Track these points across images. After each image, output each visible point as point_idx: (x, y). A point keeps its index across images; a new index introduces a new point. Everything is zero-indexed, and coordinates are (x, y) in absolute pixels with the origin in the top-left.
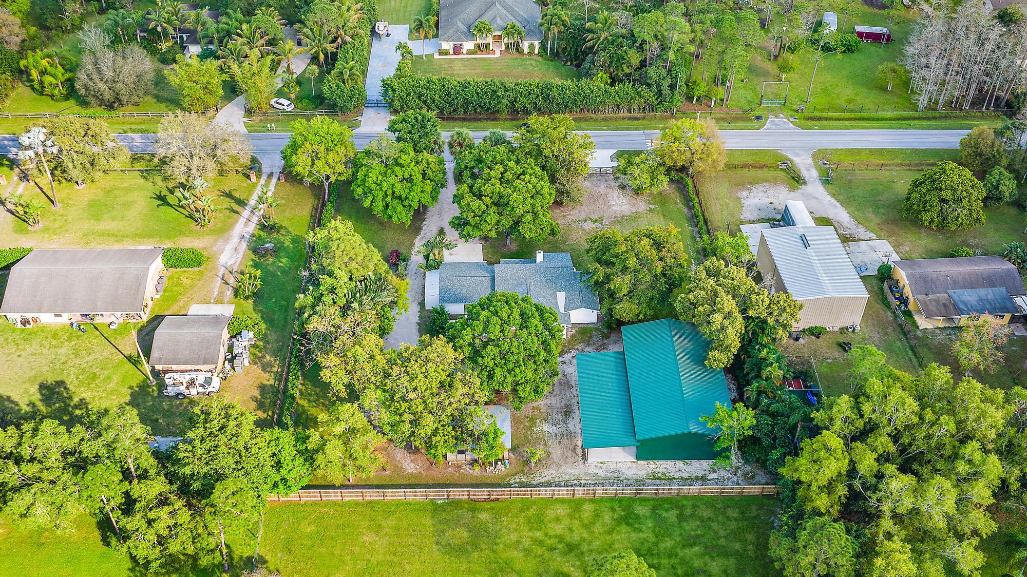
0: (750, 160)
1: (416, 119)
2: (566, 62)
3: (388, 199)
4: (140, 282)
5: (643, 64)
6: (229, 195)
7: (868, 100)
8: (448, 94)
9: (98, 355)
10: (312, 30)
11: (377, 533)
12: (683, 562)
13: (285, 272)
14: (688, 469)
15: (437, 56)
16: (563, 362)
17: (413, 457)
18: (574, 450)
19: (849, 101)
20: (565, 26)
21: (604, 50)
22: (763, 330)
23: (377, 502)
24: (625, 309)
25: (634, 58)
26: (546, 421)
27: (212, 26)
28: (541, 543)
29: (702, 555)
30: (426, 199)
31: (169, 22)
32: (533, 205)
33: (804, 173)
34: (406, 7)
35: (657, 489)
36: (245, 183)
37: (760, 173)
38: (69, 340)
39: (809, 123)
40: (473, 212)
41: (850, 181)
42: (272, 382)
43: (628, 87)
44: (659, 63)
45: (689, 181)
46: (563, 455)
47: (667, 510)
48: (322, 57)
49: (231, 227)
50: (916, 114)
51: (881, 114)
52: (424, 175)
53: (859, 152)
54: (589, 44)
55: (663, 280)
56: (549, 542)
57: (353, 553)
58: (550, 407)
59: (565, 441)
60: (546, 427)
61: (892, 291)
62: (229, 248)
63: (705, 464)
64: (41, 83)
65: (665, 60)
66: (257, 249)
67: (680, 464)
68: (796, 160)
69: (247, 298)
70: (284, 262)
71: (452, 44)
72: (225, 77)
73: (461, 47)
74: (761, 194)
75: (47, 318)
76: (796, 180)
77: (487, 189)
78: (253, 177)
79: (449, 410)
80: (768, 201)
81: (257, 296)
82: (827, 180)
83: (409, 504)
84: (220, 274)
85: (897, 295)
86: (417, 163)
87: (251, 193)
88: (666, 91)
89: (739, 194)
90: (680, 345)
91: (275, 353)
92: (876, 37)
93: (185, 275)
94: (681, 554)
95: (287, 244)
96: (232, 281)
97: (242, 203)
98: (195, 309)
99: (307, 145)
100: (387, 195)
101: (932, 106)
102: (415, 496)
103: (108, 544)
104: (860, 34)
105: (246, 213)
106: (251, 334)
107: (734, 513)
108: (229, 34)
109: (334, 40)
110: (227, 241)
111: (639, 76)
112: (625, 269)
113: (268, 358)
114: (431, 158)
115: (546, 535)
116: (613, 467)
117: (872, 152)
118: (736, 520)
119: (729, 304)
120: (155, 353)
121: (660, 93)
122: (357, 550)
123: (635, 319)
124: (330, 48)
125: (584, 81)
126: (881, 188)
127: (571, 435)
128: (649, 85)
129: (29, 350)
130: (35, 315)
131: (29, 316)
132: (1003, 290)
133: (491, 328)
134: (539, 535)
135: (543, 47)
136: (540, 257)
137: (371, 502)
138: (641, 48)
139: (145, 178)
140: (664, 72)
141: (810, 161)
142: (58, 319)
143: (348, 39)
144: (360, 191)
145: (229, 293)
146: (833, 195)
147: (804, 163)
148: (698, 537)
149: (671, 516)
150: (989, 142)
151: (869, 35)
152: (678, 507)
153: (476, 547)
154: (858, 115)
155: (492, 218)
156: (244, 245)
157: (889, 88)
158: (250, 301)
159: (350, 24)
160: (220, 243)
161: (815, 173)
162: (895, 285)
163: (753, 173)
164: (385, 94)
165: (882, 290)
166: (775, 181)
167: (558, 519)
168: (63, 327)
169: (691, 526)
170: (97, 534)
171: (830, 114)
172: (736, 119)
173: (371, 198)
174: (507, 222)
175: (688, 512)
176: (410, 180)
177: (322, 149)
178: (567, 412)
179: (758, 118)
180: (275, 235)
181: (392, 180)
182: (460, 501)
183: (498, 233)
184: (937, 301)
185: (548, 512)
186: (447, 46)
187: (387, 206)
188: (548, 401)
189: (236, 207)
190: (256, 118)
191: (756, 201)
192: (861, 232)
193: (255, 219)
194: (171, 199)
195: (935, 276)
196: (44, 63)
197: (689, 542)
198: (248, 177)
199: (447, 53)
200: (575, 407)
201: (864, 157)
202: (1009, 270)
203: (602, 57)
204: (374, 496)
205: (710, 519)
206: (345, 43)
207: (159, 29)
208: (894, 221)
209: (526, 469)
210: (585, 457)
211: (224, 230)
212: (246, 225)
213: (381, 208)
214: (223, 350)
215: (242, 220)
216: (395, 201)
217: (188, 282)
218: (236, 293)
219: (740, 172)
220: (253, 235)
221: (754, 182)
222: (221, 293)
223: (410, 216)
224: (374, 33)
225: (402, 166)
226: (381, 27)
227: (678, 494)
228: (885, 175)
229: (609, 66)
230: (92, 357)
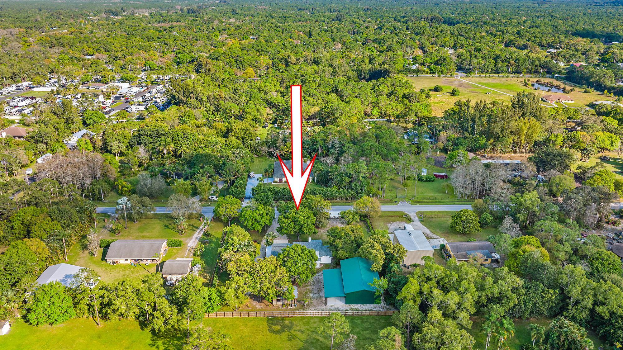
0: (392, 215)
1: (264, 195)
2: (322, 185)
3: (253, 222)
4: (159, 248)
5: (350, 182)
6: (192, 225)
7: (439, 196)
8: (277, 193)
9: (141, 273)
10: (226, 172)
11: (246, 327)
12: (362, 335)
13: (212, 248)
14: (365, 307)
15: (273, 183)
16: (318, 275)
17: (260, 304)
18: (322, 301)
19: (431, 197)
20: (321, 171)
21: (336, 178)
22: (392, 259)
23: (246, 318)
24: (341, 253)
25: (347, 180)
26: (311, 293)
27: (188, 171)
28: (308, 330)
29: (369, 334)
30: (267, 222)
31: (172, 170)
32: (307, 222)
33: (413, 218)
34: (261, 169)
35: (353, 312)
36: (198, 222)
37: (396, 218)
38: (130, 269)
39: (415, 203)
40: (285, 223)
41: (431, 221)
42: (207, 282)
43: (345, 190)
44: (356, 181)
45: (368, 221)
46: (317, 303)
47: (357, 320)
48: (229, 181)
49: (193, 235)
50: (457, 200)
51: (443, 201)
52: (267, 214)
53: (435, 212)
54: (330, 177)
55: (355, 242)
56: (311, 329)
57: (236, 332)
58: (313, 289)
59: (318, 299)
60: (311, 295)
61: (445, 253)
62: (191, 241)
63: (372, 306)
64: (122, 190)
65: (359, 180)
66: (202, 241)
67: (362, 306)
68: (410, 214)
69: (198, 256)
70: (212, 245)
71: (278, 178)
72: (193, 186)
73: (282, 180)
74: (396, 225)
75: (122, 262)
76: (409, 220)
77: (290, 216)
78: (202, 220)
79: (274, 279)
80: (399, 227)
81: (202, 256)
82: (422, 221)
83: (258, 318)
84: (188, 249)
85: (447, 254)
86: (264, 209)
87: (200, 225)
88: (359, 191)
89: (387, 225)
90: (361, 265)
91: (208, 273)
92: (442, 177)
93: (175, 250)
94: (362, 333)
95: (213, 240)
96: (192, 251)
97: (197, 228)
98: (178, 259)
99: (224, 204)
100: (253, 220)
101: (463, 197)
102: (261, 315)
103: (143, 330)
104: (435, 175)
105: (198, 231)
106: (200, 265)
107: (383, 321)
108: (194, 174)
109: (234, 176)
110: (191, 239)
111: (349, 186)
112: (341, 238)
113: (205, 274)
114: (270, 208)
115: (310, 327)
116: (336, 306)
117: (439, 212)
118: (383, 323)
119: (378, 246)
120: (164, 270)
121: (357, 192)
122: (238, 332)
123: (345, 258)
124: (233, 178)
125: (328, 188)
126: (442, 223)
127: (321, 297)
128: (353, 189)
129: (115, 271)
130: (118, 260)
131: (116, 261)
132: (487, 251)
133: (290, 253)
134: (307, 327)
135: (313, 179)
136: (310, 240)
137: (243, 318)
138: (349, 177)
139: (160, 220)
140: (358, 184)
141: (415, 215)
142: (127, 262)
143: (239, 176)
144: (243, 219)
145: (191, 255)
146: (424, 225)
147: (413, 215)
148: (369, 328)
149: (359, 322)
150: (481, 204)
151: (439, 176)
152: (361, 319)
153: (284, 331)
154: (435, 201)
155: (292, 225)
156: (197, 240)
157: (447, 192)
158: (199, 257)
159: (240, 171)
160: (188, 240)
161: (417, 218)
162: (446, 251)
163: (393, 218)
164: (253, 193)
165: (442, 253)
166: (402, 221)
167: (315, 323)
168: (128, 264)
169: (366, 325)
170: (139, 327)
171: (423, 201)
172: (387, 202)
173: (247, 221)
174: (298, 227)
175: (365, 320)
176: (262, 215)
177: (229, 205)
178: (320, 290)
179: (396, 202)
180: (209, 237)
181: (255, 214)
182: (278, 317)
183: (294, 232)
184: (462, 254)
185: (311, 320)
186: (277, 179)
187: (253, 224)
188: (312, 287)
189: (195, 229)
190: (203, 203)
191: (394, 227)
192: (434, 236)
193: (202, 233)
194: (170, 226)
195: (460, 246)
196: (124, 183)
197: (365, 329)
198: (200, 220)
199: (277, 182)
200: (323, 289)
201: (436, 213)
202: (489, 244)
203: (335, 180)
204: (245, 315)
205: (373, 323)
206: (238, 177)
207: (168, 173)
208: (447, 233)
209: (303, 307)
210: (326, 304)
211: (190, 236)
212: (198, 234)
213: (250, 225)
214: (189, 271)
215: (197, 233)
216: (256, 223)
217: (176, 251)
218: (194, 255)
219: (388, 218)
220: (201, 237)
221: (393, 221)
222: (188, 255)
223: (261, 228)
224: (249, 176)
225: (259, 210)
226: (252, 174)
227: (361, 314)
228: (444, 219)
229: (338, 184)
230: (139, 274)
